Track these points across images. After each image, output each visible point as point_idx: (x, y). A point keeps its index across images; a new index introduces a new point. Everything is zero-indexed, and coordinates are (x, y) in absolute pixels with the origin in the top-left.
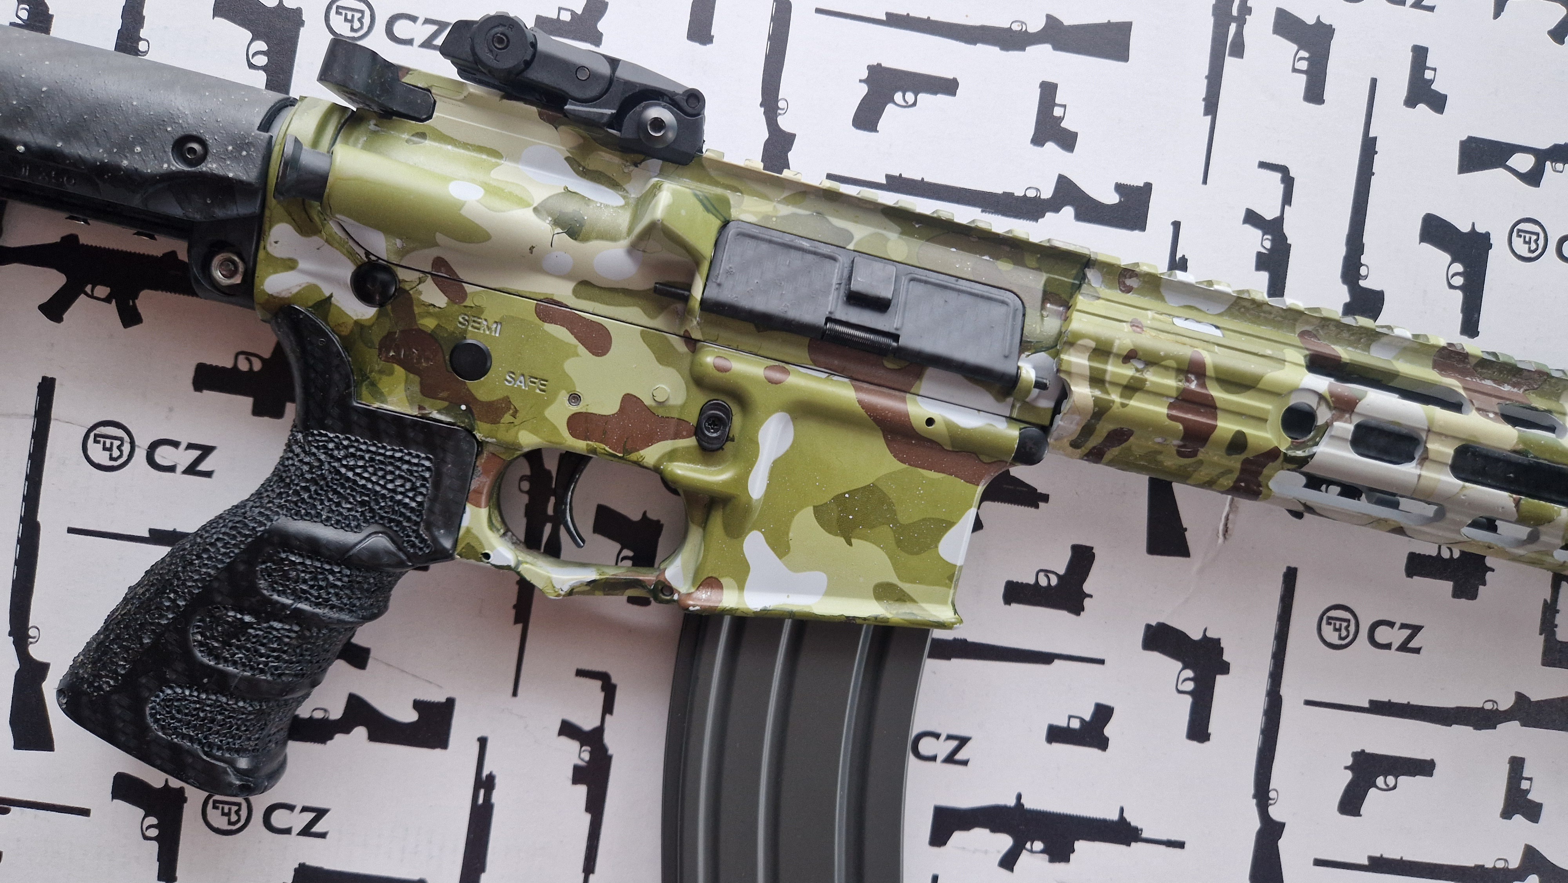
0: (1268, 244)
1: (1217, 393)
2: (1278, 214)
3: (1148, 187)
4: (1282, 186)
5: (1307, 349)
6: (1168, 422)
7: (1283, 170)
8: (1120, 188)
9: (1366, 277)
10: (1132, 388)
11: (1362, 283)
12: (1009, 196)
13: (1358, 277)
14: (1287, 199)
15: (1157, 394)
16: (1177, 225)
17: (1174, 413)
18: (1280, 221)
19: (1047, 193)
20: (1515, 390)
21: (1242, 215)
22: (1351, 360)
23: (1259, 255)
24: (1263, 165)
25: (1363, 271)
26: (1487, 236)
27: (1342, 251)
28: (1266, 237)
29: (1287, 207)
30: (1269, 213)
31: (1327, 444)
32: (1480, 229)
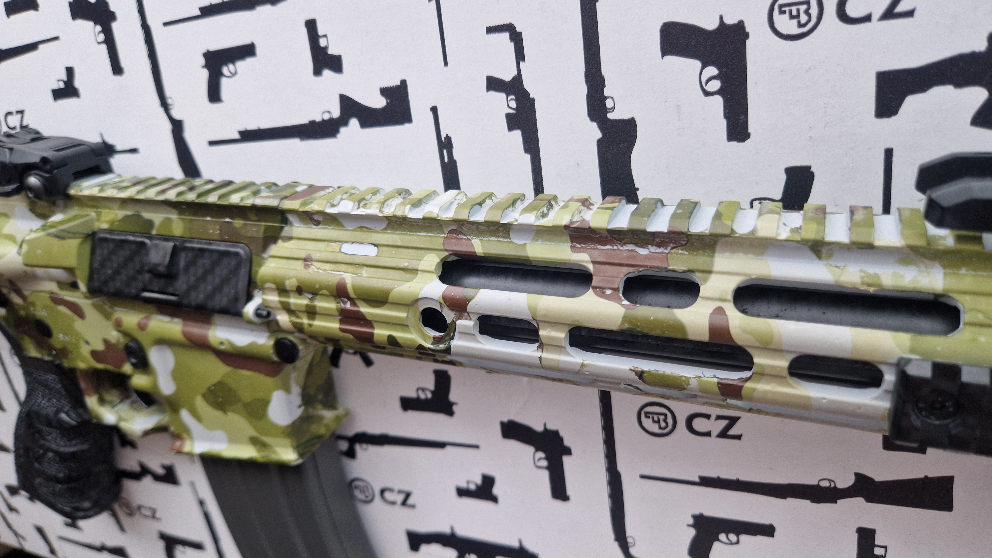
0: (513, 104)
1: (365, 309)
2: (515, 73)
3: (404, 83)
4: (512, 44)
5: (446, 250)
6: (342, 334)
7: (509, 28)
8: (385, 92)
9: (613, 108)
10: (312, 312)
11: (611, 116)
12: (313, 123)
13: (605, 110)
14: (520, 56)
15: (327, 315)
16: (434, 110)
17: (344, 327)
18: (518, 78)
19: (336, 113)
20: (661, 250)
21: (484, 83)
22: (484, 253)
23: (509, 117)
24: (490, 30)
25: (609, 104)
26: (740, 25)
27: (583, 89)
28: (510, 98)
29: (522, 63)
30: (508, 75)
31: (459, 339)
32: (730, 20)
